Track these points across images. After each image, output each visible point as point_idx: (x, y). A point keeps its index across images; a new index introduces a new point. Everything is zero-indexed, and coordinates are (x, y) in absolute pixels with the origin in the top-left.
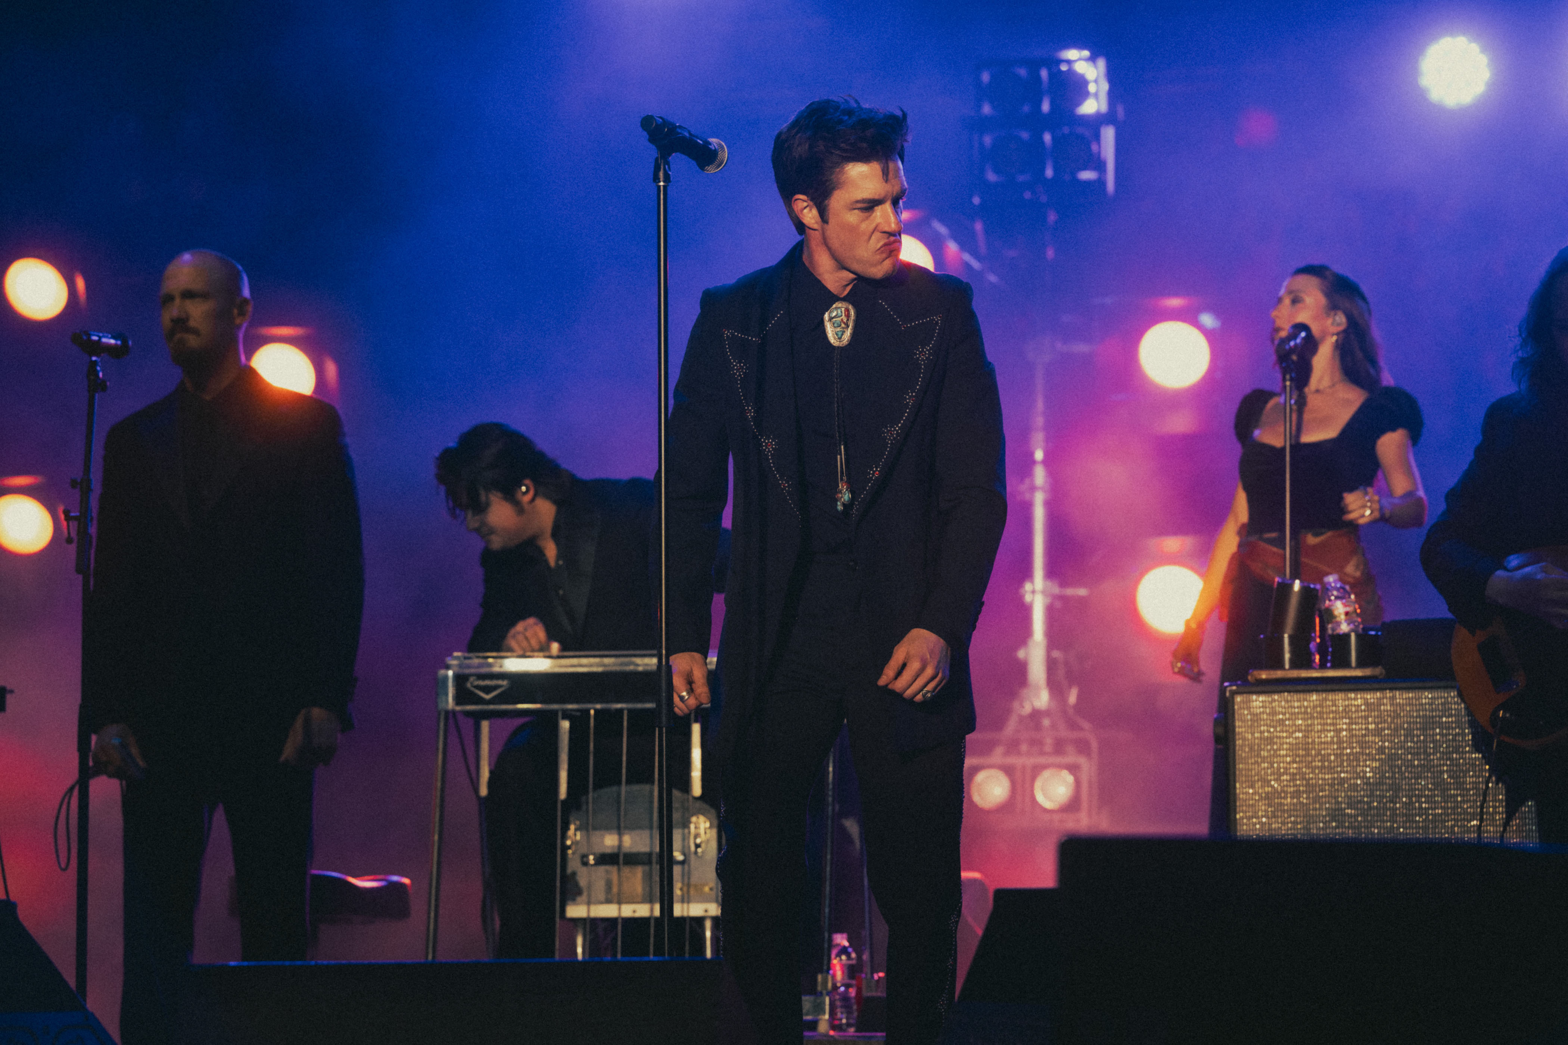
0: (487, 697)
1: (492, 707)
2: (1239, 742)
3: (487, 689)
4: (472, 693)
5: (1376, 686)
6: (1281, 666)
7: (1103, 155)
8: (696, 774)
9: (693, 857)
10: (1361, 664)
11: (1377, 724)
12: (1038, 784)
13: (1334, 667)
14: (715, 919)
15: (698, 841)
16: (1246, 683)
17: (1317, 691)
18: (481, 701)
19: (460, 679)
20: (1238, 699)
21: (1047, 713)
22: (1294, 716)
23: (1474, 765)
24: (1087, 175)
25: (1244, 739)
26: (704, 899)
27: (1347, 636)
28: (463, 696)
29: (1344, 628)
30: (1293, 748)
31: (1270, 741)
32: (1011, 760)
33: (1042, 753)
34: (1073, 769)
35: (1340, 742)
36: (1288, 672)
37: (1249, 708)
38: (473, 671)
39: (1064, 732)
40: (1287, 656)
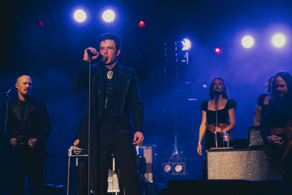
0: (77, 154)
1: (78, 156)
2: (208, 161)
3: (77, 153)
4: (74, 153)
5: (232, 150)
6: (215, 147)
7: (186, 57)
8: (114, 167)
9: (113, 182)
10: (230, 146)
11: (232, 157)
12: (176, 167)
13: (225, 147)
14: (118, 193)
15: (114, 179)
16: (209, 150)
17: (222, 151)
18: (76, 155)
19: (73, 151)
20: (208, 153)
21: (177, 155)
22: (218, 156)
23: (249, 164)
24: (184, 61)
25: (209, 160)
26: (116, 189)
27: (227, 142)
28: (73, 154)
29: (226, 140)
30: (218, 161)
31: (214, 160)
32: (171, 163)
33: (177, 162)
34: (182, 165)
35: (226, 160)
36: (217, 148)
37: (210, 154)
38: (75, 149)
39: (180, 159)
40: (217, 145)
